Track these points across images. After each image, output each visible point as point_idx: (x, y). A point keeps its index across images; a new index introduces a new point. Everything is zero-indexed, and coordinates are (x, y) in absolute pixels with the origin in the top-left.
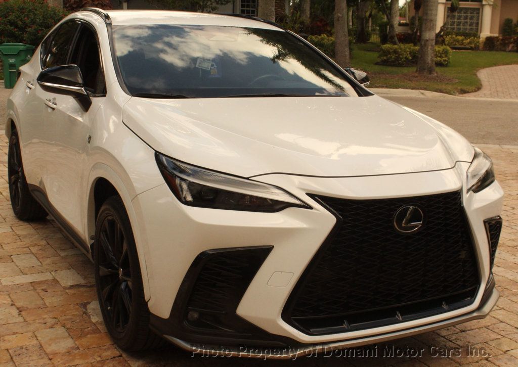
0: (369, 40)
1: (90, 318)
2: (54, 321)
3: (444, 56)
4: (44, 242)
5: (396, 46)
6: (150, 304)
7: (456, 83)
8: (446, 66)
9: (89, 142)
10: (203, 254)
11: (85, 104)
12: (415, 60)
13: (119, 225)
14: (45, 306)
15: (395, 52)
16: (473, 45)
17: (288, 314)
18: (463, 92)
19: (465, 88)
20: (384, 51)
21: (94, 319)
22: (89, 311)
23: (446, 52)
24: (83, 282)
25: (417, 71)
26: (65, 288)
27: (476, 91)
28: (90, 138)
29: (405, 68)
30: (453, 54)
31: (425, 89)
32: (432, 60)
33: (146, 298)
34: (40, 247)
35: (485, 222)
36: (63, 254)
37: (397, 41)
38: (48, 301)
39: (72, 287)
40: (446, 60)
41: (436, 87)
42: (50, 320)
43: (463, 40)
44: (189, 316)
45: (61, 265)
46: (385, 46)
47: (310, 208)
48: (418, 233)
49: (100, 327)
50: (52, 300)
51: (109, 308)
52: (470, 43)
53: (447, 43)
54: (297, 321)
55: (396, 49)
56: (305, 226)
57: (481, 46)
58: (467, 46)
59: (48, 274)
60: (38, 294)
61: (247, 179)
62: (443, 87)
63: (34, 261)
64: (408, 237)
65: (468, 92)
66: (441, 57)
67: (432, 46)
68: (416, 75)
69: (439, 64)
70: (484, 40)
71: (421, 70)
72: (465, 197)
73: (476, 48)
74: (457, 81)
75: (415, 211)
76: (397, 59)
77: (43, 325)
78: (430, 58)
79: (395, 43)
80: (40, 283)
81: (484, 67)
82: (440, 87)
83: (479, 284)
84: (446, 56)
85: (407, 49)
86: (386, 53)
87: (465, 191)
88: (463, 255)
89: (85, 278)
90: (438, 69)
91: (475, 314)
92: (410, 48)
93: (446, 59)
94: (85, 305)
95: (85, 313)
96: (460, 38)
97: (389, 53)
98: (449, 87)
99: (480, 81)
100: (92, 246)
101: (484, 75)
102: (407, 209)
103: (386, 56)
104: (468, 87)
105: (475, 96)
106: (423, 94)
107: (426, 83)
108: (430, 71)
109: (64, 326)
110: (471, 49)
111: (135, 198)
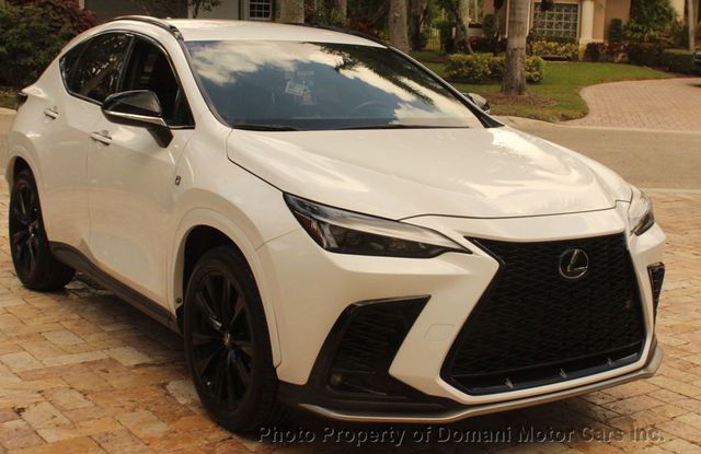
0: (424, 46)
1: (175, 398)
2: (132, 404)
3: (534, 69)
4: (76, 316)
5: (469, 56)
6: (278, 371)
7: (553, 108)
8: (538, 83)
9: (178, 184)
10: (351, 307)
11: (162, 137)
12: (497, 75)
13: (230, 281)
14: (112, 389)
15: (469, 64)
16: (570, 55)
17: (448, 372)
18: (566, 118)
19: (567, 112)
20: (453, 64)
21: (182, 401)
22: (171, 392)
23: (537, 65)
24: (149, 360)
25: (502, 91)
26: (129, 368)
27: (581, 117)
28: (178, 178)
29: (484, 86)
30: (547, 68)
31: (515, 115)
32: (522, 76)
33: (275, 363)
34: (74, 322)
35: (648, 268)
36: (109, 329)
37: (470, 49)
38: (115, 383)
39: (137, 366)
40: (536, 76)
41: (529, 112)
42: (126, 404)
43: (556, 47)
44: (332, 380)
45: (111, 342)
46: (455, 55)
47: (470, 252)
48: (583, 279)
49: (192, 409)
50: (119, 381)
51: (209, 383)
52: (566, 51)
53: (534, 51)
54: (458, 379)
55: (470, 60)
56: (465, 272)
57: (581, 56)
58: (563, 56)
59: (99, 352)
60: (98, 375)
61: (397, 221)
62: (539, 112)
63: (74, 339)
64: (575, 283)
65: (571, 119)
66: (530, 71)
67: (522, 56)
68: (501, 95)
69: (530, 81)
70: (585, 48)
71: (508, 89)
72: (630, 239)
73: (574, 58)
74: (556, 103)
75: (580, 254)
76: (471, 73)
77: (122, 410)
78: (519, 73)
79: (467, 53)
80: (95, 363)
81: (588, 85)
82: (534, 112)
83: (645, 338)
84: (537, 70)
85: (484, 60)
86: (456, 65)
87: (628, 233)
88: (628, 304)
89: (150, 356)
90: (530, 88)
91: (642, 372)
92: (488, 60)
93: (537, 73)
94: (163, 386)
95: (167, 394)
96: (553, 44)
97: (461, 66)
98: (547, 112)
99: (585, 103)
100: (178, 311)
101: (588, 94)
102: (572, 253)
103: (456, 69)
104: (571, 111)
105: (581, 124)
106: (512, 121)
107: (516, 107)
108: (520, 90)
109: (147, 409)
110: (568, 59)
111: (261, 246)
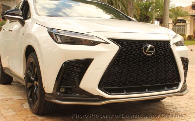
1: (24, 107)
6: (45, 89)
10: (65, 63)
11: (23, 23)
14: (6, 104)
17: (101, 86)
21: (26, 107)
22: (24, 105)
24: (23, 98)
26: (15, 100)
28: (24, 34)
33: (44, 87)
35: (181, 57)
39: (18, 100)
45: (15, 94)
47: (109, 43)
48: (153, 56)
49: (27, 109)
50: (9, 103)
51: (31, 99)
54: (105, 89)
56: (106, 50)
57: (186, 39)
60: (4, 101)
61: (83, 34)
64: (149, 57)
70: (188, 37)
72: (172, 45)
94: (22, 104)
109: (13, 109)
111: (39, 45)
